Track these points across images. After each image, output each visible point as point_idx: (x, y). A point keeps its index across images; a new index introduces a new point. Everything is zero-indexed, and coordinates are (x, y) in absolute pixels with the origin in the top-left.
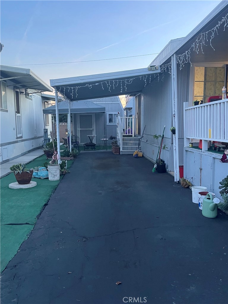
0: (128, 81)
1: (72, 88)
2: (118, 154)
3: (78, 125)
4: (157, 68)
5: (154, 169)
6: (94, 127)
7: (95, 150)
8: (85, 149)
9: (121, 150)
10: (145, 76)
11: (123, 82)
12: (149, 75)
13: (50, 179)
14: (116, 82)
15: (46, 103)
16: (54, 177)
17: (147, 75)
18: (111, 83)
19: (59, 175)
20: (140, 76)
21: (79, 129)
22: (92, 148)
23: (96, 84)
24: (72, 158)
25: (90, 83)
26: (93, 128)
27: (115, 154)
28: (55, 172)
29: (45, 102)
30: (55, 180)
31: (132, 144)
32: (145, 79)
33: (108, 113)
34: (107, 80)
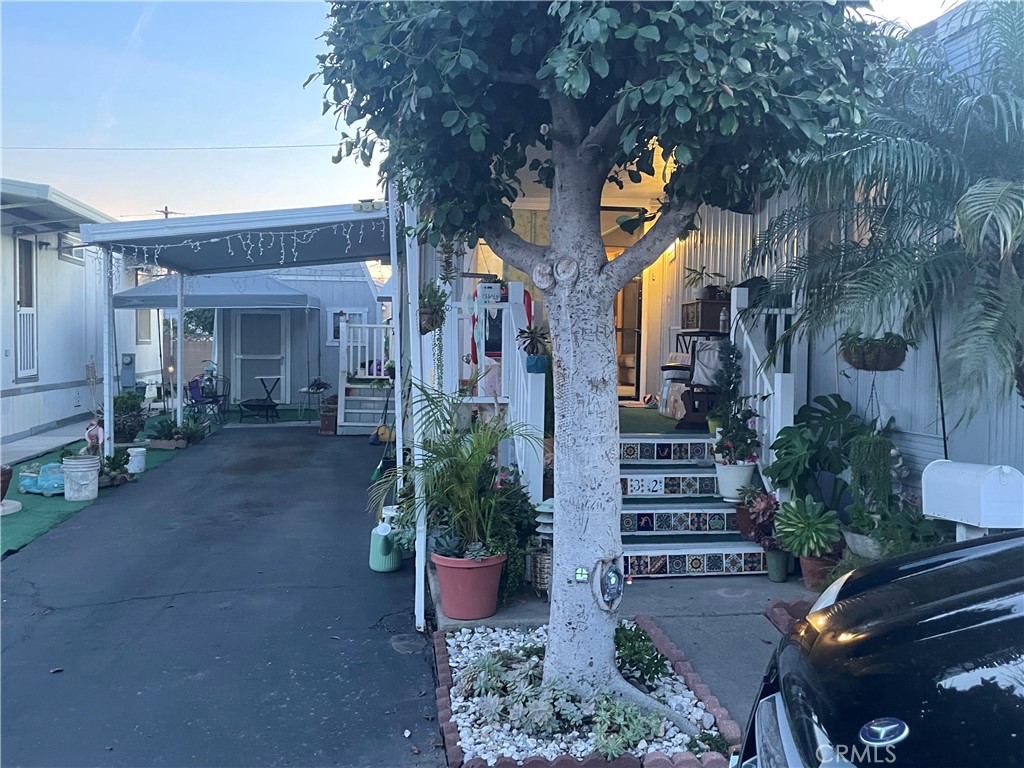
0: (300, 236)
1: (144, 248)
2: (332, 433)
3: (236, 344)
4: (376, 206)
5: (376, 472)
6: (286, 352)
7: (273, 422)
8: (244, 419)
9: (340, 421)
10: (347, 224)
11: (288, 239)
12: (357, 223)
13: (67, 496)
14: (267, 238)
15: (139, 272)
16: (79, 491)
17: (354, 222)
18: (255, 239)
19: (95, 486)
20: (334, 223)
21: (237, 356)
22: (267, 416)
23: (212, 240)
24: (182, 443)
25: (195, 237)
26: (282, 354)
27: (323, 433)
28: (82, 476)
29: (137, 270)
30: (81, 499)
31: (376, 405)
32: (346, 233)
33: (331, 311)
34: (244, 233)
